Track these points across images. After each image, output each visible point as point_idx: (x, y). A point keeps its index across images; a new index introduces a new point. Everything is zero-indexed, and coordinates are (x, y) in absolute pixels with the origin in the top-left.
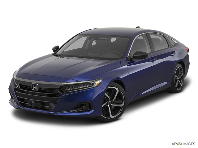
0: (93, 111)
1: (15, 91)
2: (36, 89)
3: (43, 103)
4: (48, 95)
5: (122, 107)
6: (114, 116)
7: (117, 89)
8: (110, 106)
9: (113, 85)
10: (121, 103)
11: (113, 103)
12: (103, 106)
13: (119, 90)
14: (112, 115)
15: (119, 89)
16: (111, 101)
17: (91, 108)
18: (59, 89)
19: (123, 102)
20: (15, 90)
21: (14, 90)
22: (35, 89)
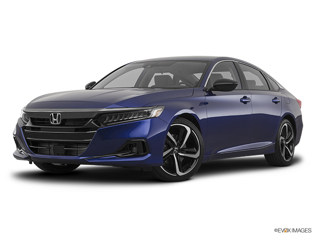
0: (149, 155)
1: (24, 131)
2: (57, 122)
3: (67, 145)
4: (76, 130)
5: (196, 159)
6: (183, 172)
7: (188, 129)
8: (177, 155)
9: (181, 121)
10: (195, 153)
11: (182, 151)
12: (164, 154)
13: (191, 131)
14: (180, 171)
15: (191, 129)
16: (179, 148)
17: (145, 152)
18: (94, 119)
19: (197, 150)
20: (23, 129)
21: (21, 129)
22: (55, 122)
